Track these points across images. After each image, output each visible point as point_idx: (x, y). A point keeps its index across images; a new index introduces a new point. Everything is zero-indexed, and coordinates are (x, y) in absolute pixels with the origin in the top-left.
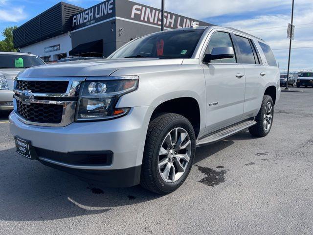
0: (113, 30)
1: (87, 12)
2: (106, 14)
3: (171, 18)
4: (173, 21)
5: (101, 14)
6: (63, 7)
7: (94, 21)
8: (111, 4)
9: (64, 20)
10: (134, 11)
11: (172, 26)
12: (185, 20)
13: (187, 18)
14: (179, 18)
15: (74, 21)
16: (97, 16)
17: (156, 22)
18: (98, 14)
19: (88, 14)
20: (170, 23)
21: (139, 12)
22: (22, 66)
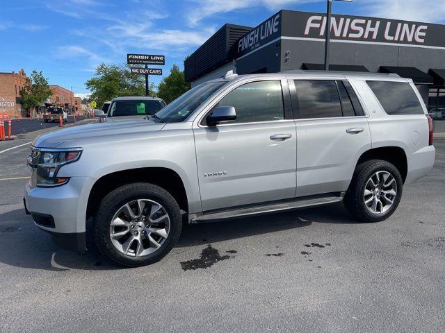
0: (277, 55)
1: (252, 33)
2: (271, 33)
3: (373, 25)
4: (376, 30)
5: (266, 35)
6: (228, 30)
7: (258, 45)
8: (277, 21)
9: (228, 46)
10: (309, 25)
11: (374, 37)
12: (400, 25)
13: (403, 22)
14: (389, 24)
15: (240, 46)
16: (262, 38)
17: (345, 35)
18: (263, 35)
19: (253, 36)
20: (371, 33)
21: (317, 25)
22: (144, 112)
